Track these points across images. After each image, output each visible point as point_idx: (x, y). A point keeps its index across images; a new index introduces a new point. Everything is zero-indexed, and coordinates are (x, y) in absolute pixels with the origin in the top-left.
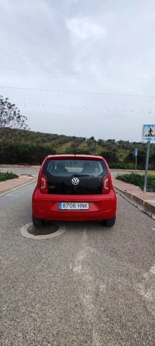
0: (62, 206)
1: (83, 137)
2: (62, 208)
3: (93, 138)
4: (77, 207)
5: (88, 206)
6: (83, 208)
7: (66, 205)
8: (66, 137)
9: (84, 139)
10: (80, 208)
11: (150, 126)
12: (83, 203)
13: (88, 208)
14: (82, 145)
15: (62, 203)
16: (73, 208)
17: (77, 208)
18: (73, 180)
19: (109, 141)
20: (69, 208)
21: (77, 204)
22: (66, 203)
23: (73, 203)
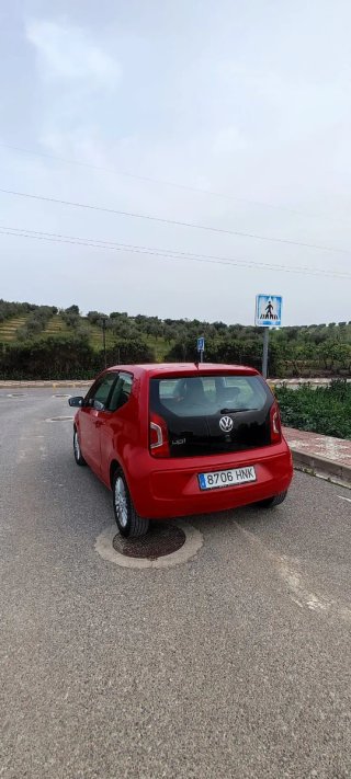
0: (207, 480)
1: (51, 306)
2: (208, 486)
3: (75, 309)
4: (236, 478)
5: (253, 472)
6: (246, 480)
7: (215, 478)
8: (8, 304)
9: (54, 310)
10: (240, 480)
11: (268, 297)
12: (244, 469)
13: (254, 478)
14: (51, 324)
15: (206, 476)
16: (228, 483)
17: (235, 481)
18: (221, 422)
19: (114, 315)
20: (220, 483)
21: (233, 473)
22: (212, 474)
23: (226, 472)
